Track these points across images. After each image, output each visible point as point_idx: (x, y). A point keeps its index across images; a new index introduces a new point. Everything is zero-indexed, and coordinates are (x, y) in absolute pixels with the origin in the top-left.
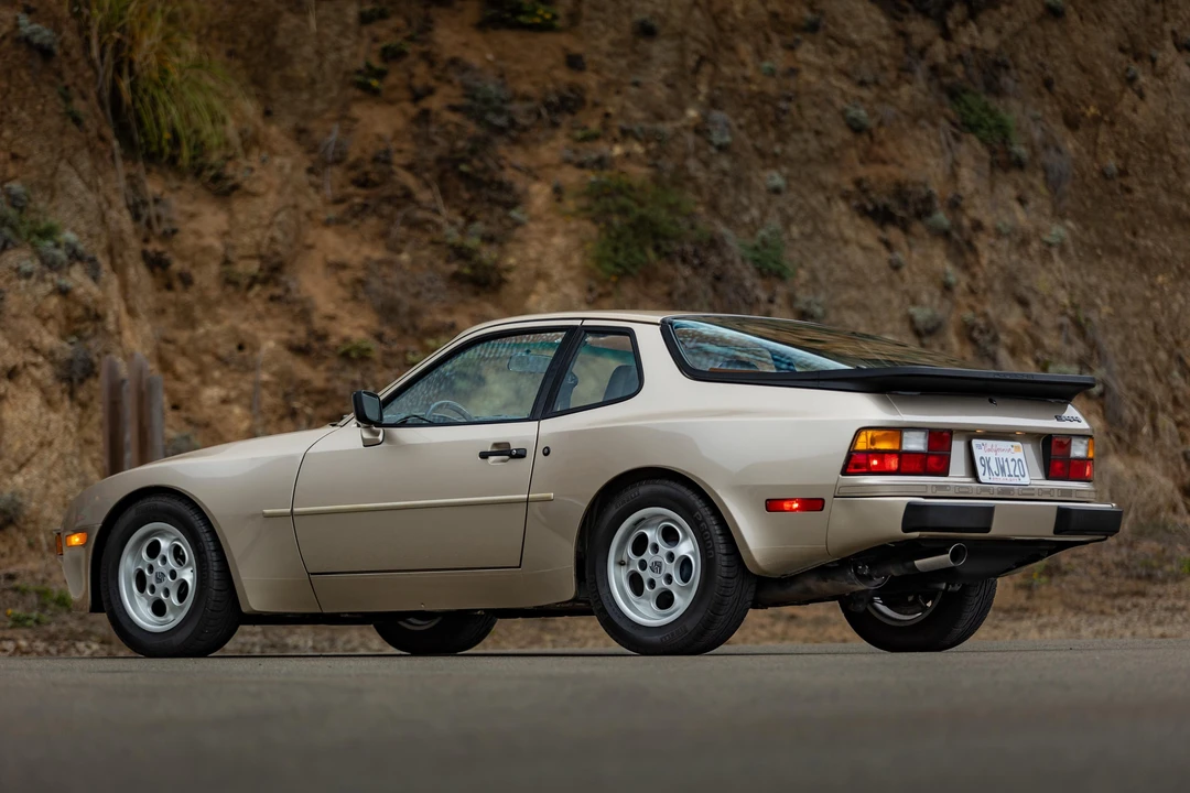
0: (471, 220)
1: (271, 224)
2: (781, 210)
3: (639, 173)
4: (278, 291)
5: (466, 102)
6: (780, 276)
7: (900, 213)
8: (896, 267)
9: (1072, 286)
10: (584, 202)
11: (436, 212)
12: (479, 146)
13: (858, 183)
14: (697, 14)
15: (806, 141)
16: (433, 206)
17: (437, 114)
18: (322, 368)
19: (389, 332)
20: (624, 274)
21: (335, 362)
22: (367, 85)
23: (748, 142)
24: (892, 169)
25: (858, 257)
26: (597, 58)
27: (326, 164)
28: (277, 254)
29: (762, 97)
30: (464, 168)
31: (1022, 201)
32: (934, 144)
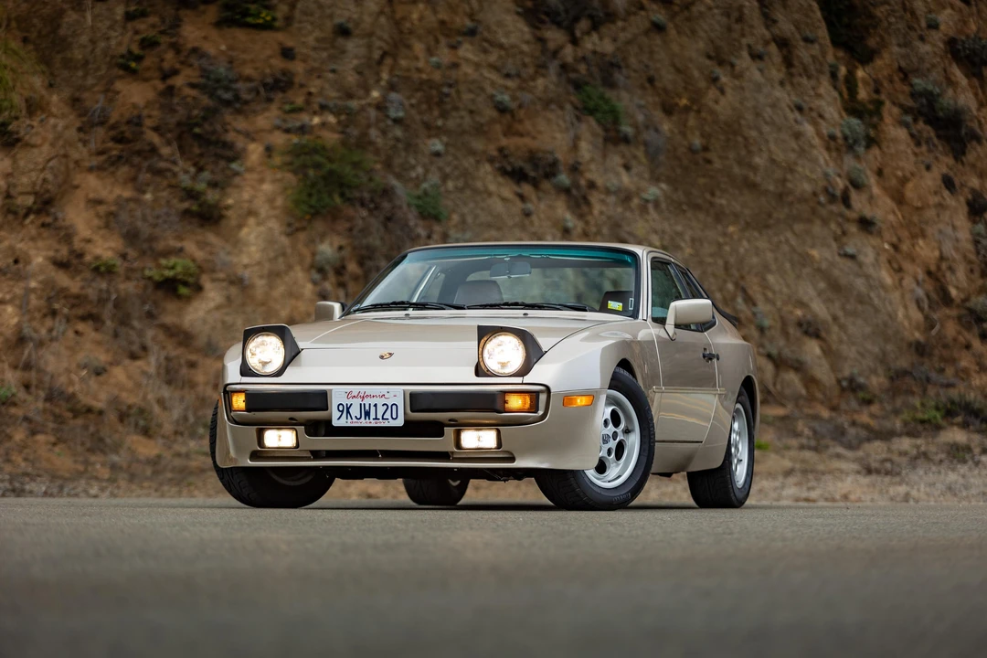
0: (200, 169)
1: (43, 169)
2: (440, 169)
3: (331, 138)
4: (49, 220)
5: (202, 81)
6: (436, 218)
7: (532, 174)
8: (527, 214)
9: (663, 232)
10: (288, 159)
11: (175, 163)
12: (210, 114)
13: (501, 150)
14: (383, 20)
15: (462, 117)
16: (173, 158)
17: (180, 89)
18: (78, 279)
19: (132, 253)
20: (316, 213)
21: (88, 275)
22: (128, 66)
23: (417, 117)
24: (527, 140)
25: (498, 206)
26: (305, 51)
27: (93, 125)
28: (48, 191)
29: (430, 84)
30: (197, 130)
31: (627, 167)
32: (561, 123)
